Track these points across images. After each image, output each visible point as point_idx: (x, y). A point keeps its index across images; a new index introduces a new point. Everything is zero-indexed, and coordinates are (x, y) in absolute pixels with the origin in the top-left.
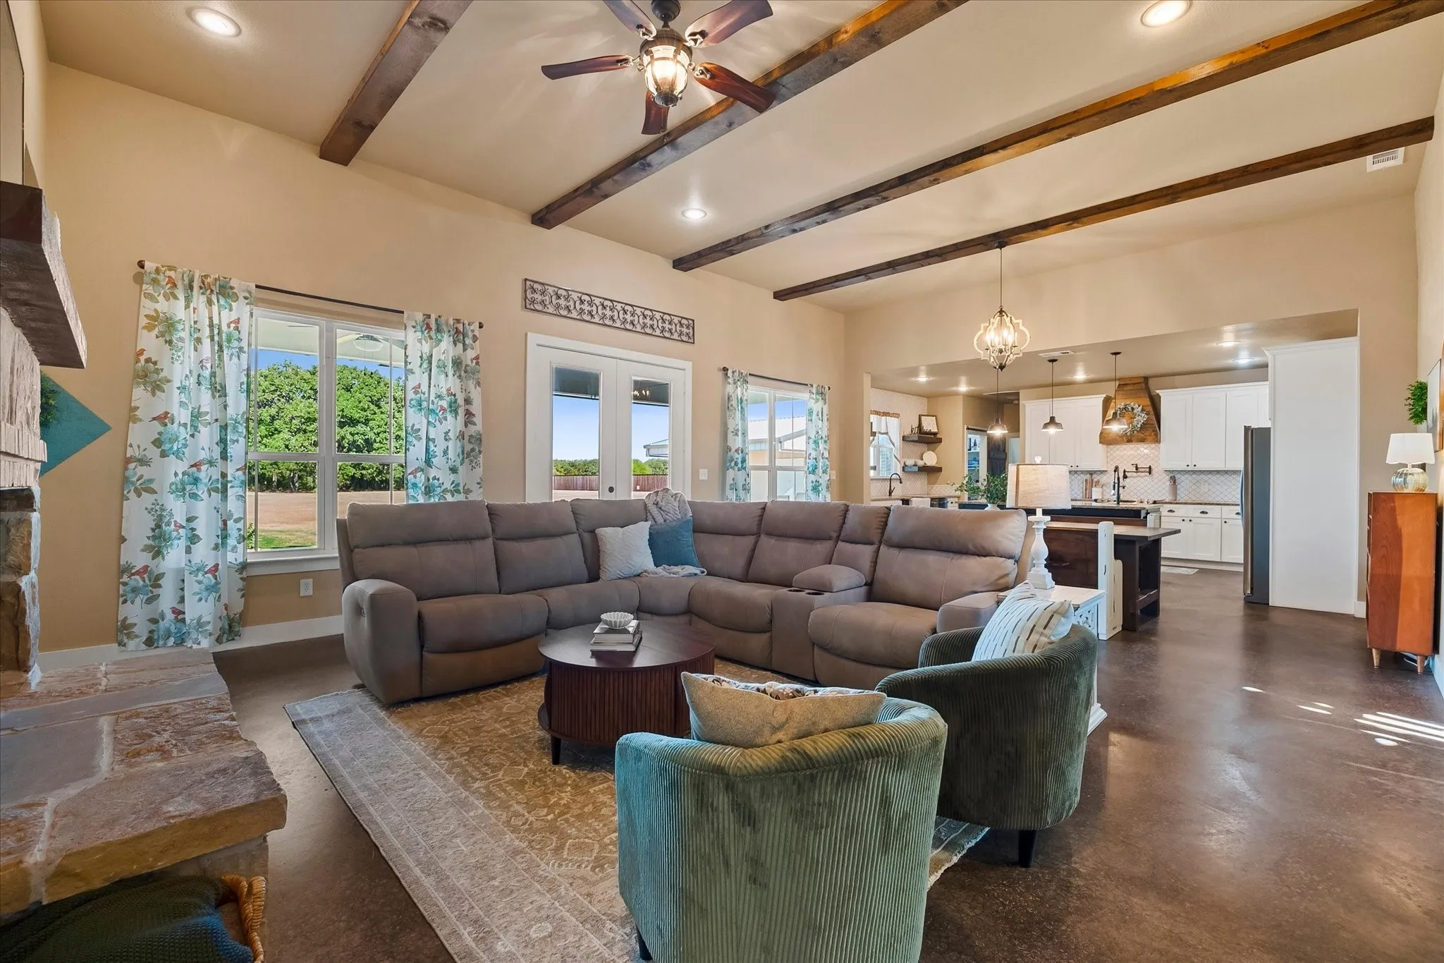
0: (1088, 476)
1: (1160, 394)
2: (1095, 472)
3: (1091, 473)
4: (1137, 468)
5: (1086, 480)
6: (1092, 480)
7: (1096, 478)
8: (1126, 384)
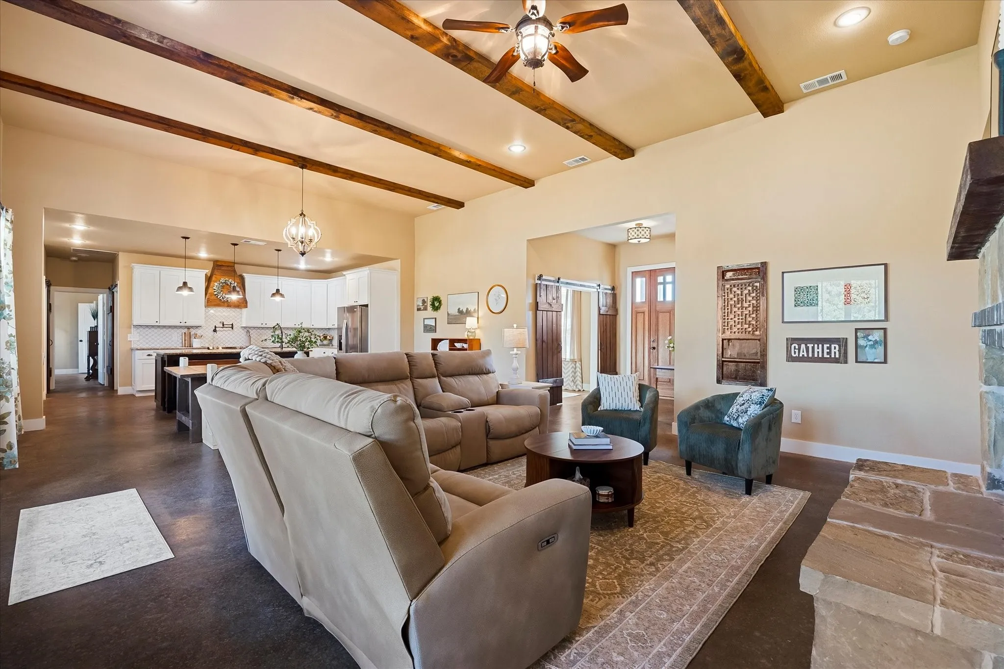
0: (186, 330)
1: (245, 277)
2: (192, 327)
3: (188, 328)
4: (223, 325)
5: (185, 333)
6: (190, 333)
7: (193, 331)
8: (223, 265)
